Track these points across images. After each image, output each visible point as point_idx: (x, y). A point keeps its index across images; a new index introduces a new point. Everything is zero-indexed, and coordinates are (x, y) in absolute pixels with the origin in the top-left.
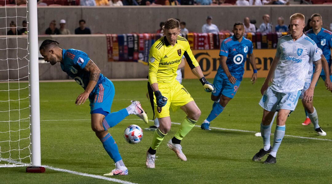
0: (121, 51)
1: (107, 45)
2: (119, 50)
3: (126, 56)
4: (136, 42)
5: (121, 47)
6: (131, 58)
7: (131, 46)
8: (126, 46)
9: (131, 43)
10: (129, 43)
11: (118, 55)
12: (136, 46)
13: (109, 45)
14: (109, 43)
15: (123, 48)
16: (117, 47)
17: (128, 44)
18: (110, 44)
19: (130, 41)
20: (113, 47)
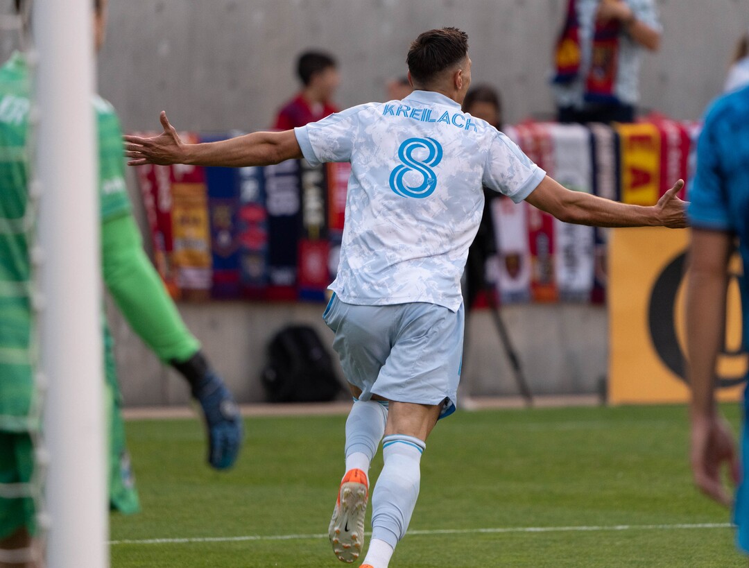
0: (224, 239)
1: (142, 196)
2: (214, 231)
3: (254, 268)
4: (311, 178)
5: (223, 214)
6: (283, 277)
7: (282, 201)
8: (251, 205)
9: (281, 188)
10: (272, 185)
11: (207, 259)
12: (313, 202)
13: (150, 201)
14: (147, 186)
15: (235, 219)
16: (201, 214)
17: (263, 194)
18: (155, 191)
19: (278, 175)
20: (177, 214)
